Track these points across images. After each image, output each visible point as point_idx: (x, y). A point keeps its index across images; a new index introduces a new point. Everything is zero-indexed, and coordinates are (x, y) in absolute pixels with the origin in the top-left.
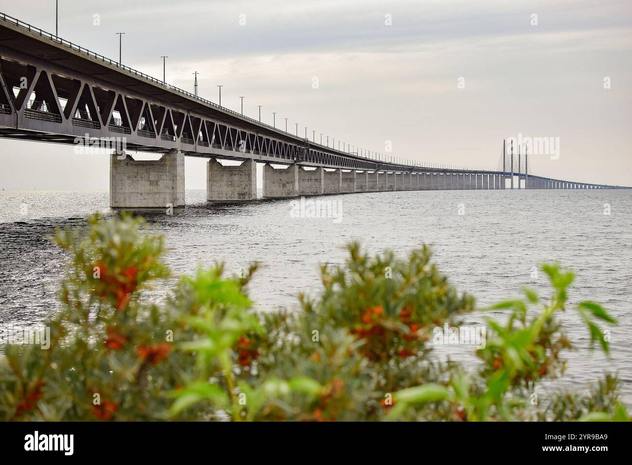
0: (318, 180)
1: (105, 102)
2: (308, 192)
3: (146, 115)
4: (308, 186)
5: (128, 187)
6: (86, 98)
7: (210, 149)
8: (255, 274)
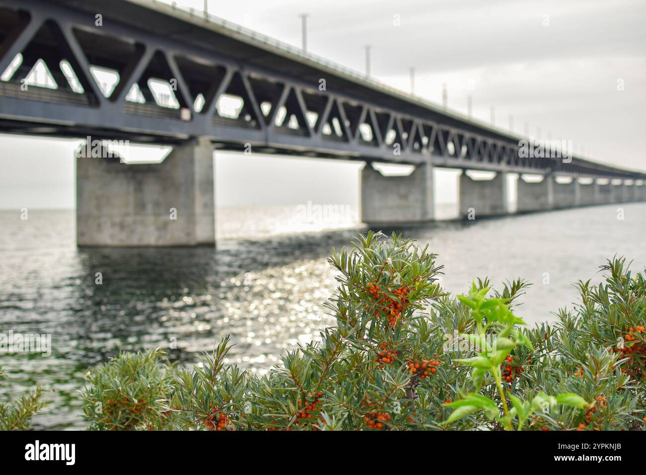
0: (573, 192)
1: (354, 115)
2: (562, 203)
3: (395, 128)
4: (562, 198)
5: (377, 202)
6: (335, 113)
7: (460, 162)
8: (518, 293)
